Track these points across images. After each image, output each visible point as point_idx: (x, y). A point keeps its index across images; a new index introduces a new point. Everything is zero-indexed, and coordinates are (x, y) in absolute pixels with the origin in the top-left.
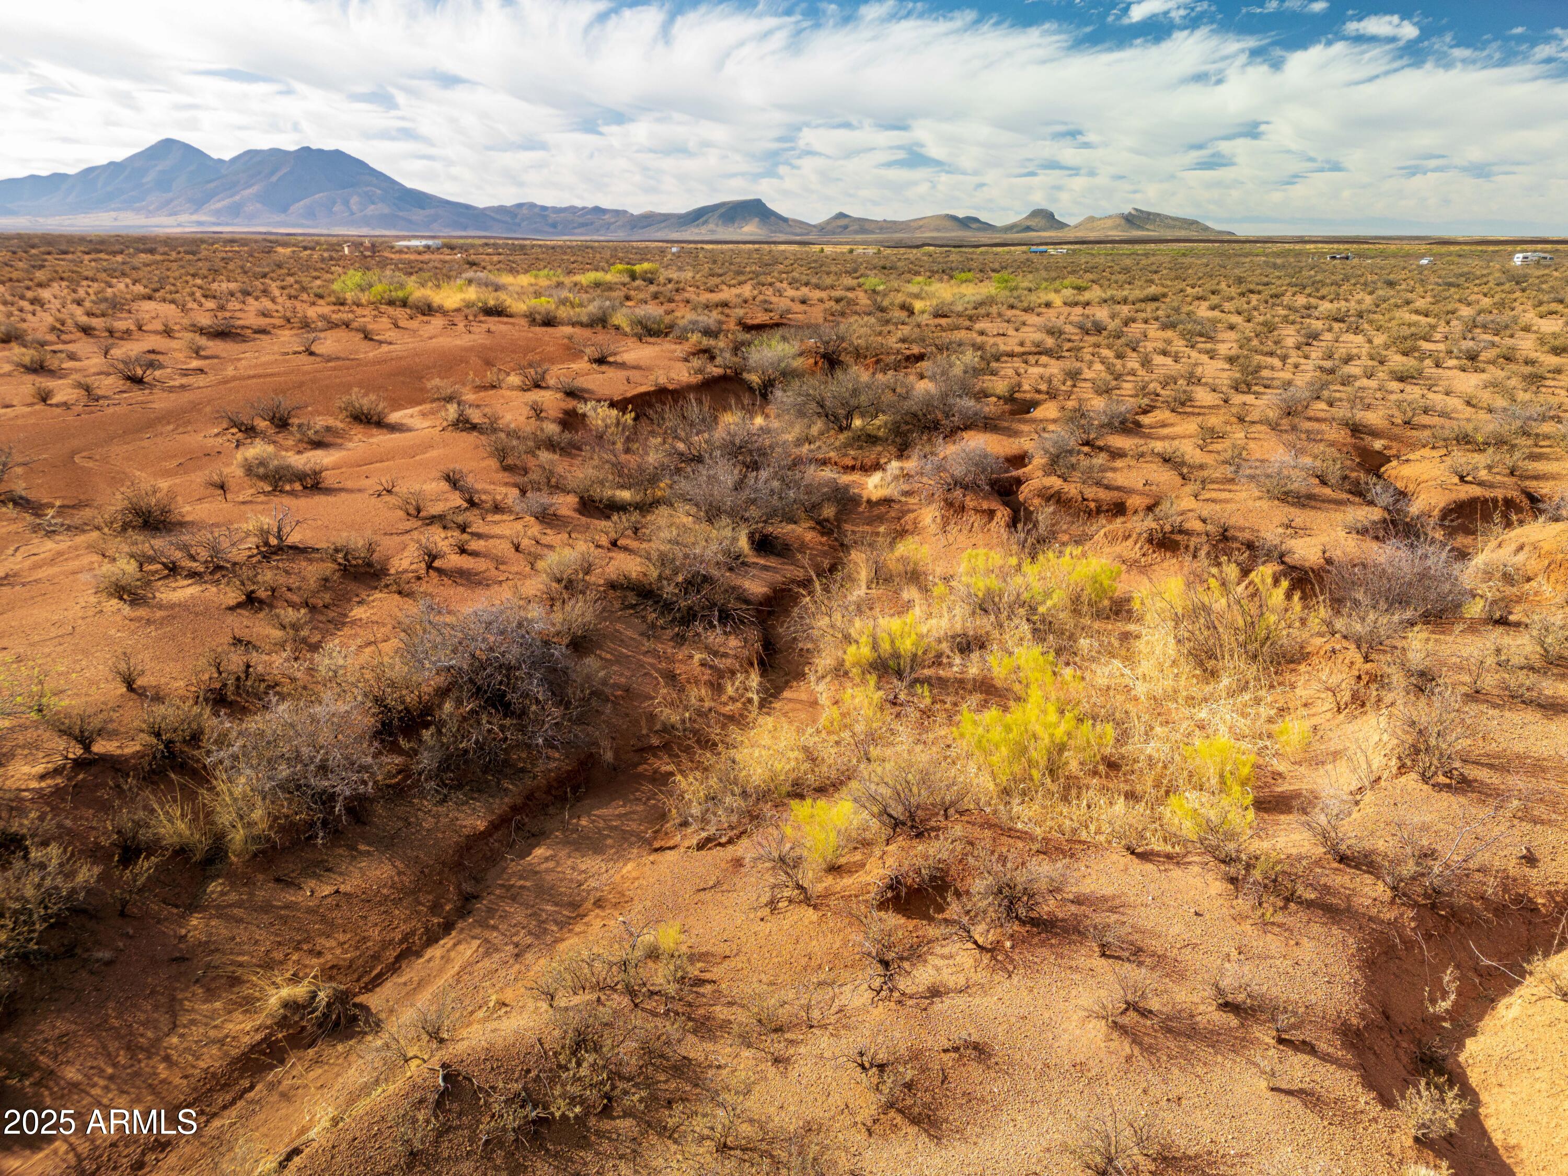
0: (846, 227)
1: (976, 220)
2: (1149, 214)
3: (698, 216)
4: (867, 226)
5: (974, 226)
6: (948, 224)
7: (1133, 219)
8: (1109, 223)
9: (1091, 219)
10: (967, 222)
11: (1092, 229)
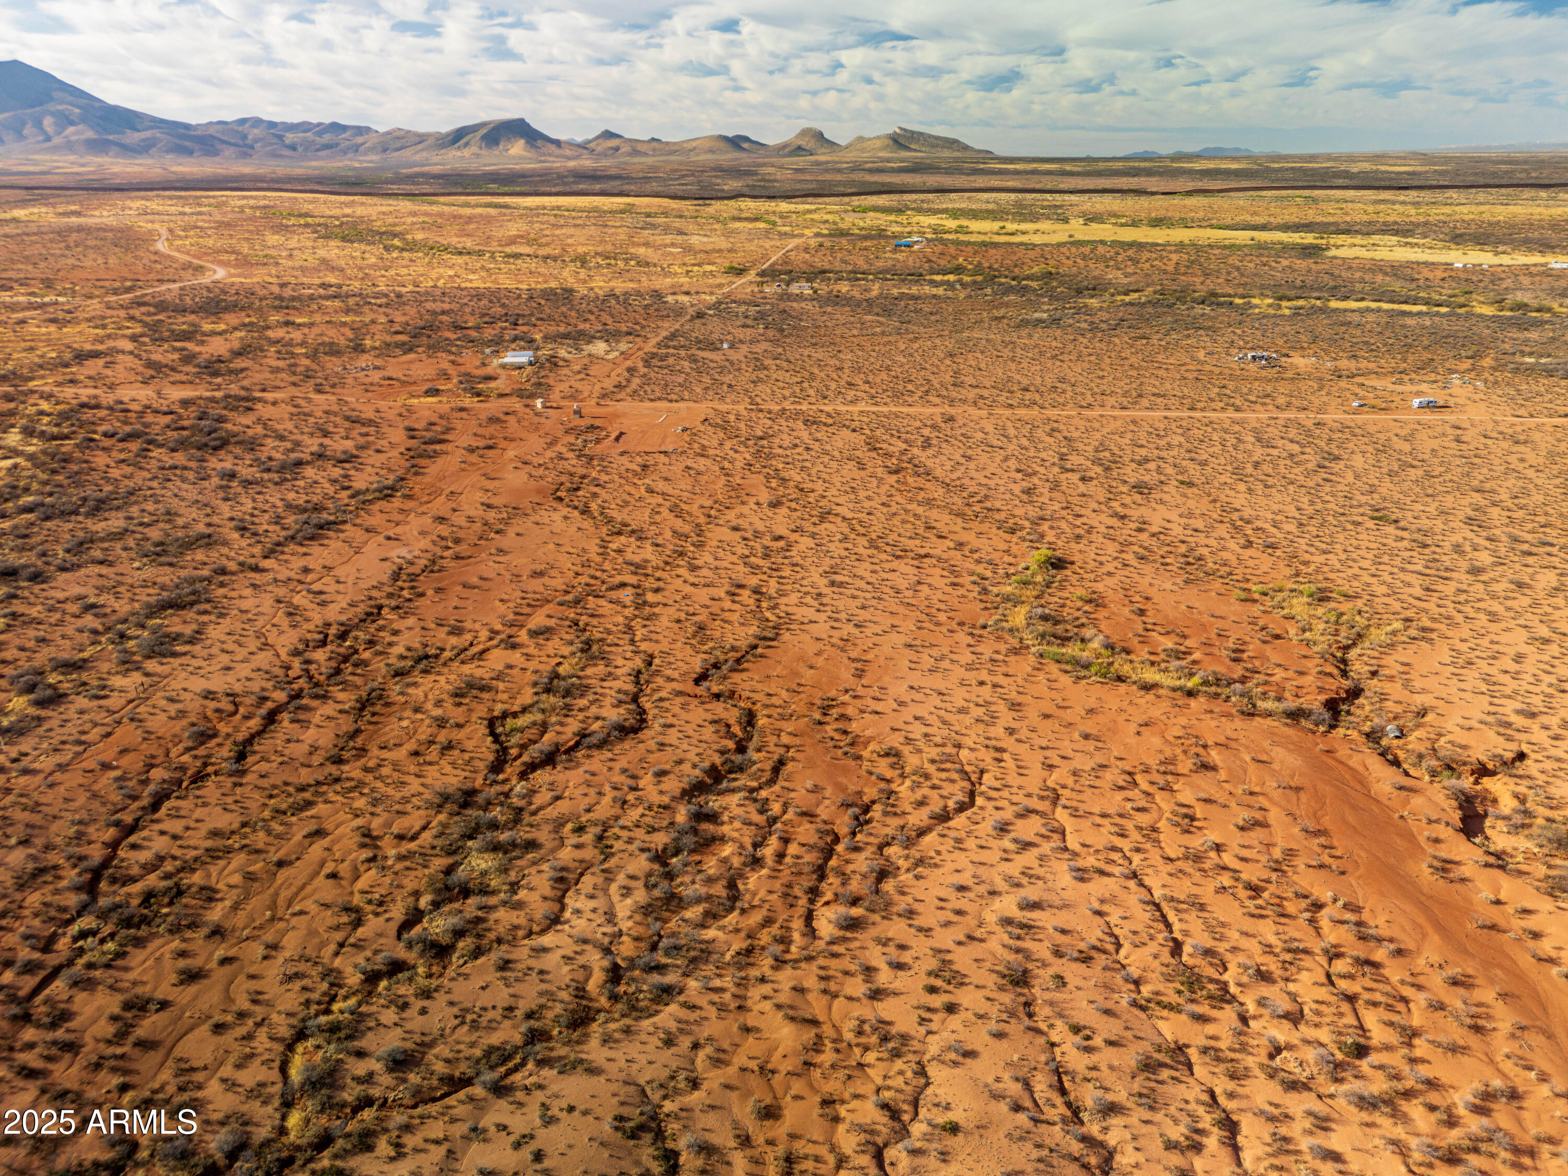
0: (617, 149)
1: (746, 139)
2: (913, 132)
3: (459, 136)
4: (639, 147)
5: (745, 145)
6: (722, 145)
7: (900, 140)
8: (878, 144)
9: (861, 139)
10: (737, 142)
11: (863, 150)
